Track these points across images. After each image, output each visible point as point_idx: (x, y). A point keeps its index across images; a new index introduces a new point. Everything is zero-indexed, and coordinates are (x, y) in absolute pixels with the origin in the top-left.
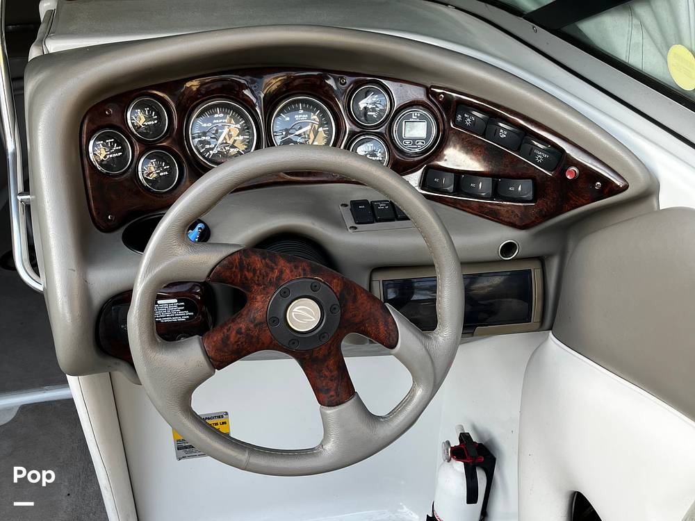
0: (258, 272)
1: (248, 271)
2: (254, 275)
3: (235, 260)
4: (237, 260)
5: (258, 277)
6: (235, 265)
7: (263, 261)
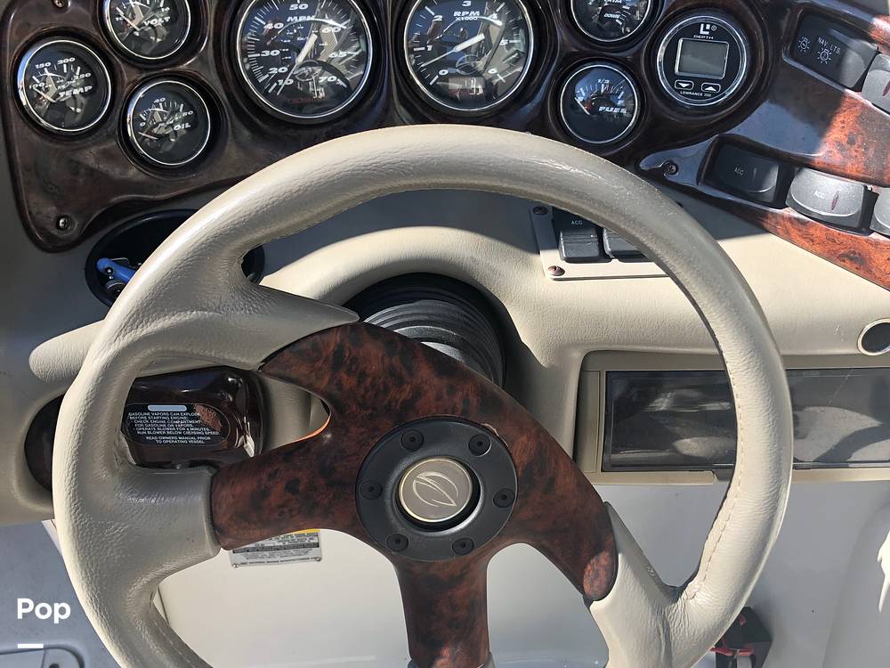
0: (370, 380)
1: (349, 372)
2: (359, 382)
3: (328, 346)
4: (332, 348)
5: (366, 391)
6: (324, 354)
7: (387, 360)
